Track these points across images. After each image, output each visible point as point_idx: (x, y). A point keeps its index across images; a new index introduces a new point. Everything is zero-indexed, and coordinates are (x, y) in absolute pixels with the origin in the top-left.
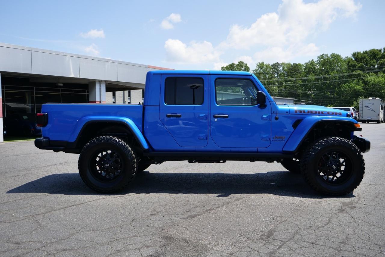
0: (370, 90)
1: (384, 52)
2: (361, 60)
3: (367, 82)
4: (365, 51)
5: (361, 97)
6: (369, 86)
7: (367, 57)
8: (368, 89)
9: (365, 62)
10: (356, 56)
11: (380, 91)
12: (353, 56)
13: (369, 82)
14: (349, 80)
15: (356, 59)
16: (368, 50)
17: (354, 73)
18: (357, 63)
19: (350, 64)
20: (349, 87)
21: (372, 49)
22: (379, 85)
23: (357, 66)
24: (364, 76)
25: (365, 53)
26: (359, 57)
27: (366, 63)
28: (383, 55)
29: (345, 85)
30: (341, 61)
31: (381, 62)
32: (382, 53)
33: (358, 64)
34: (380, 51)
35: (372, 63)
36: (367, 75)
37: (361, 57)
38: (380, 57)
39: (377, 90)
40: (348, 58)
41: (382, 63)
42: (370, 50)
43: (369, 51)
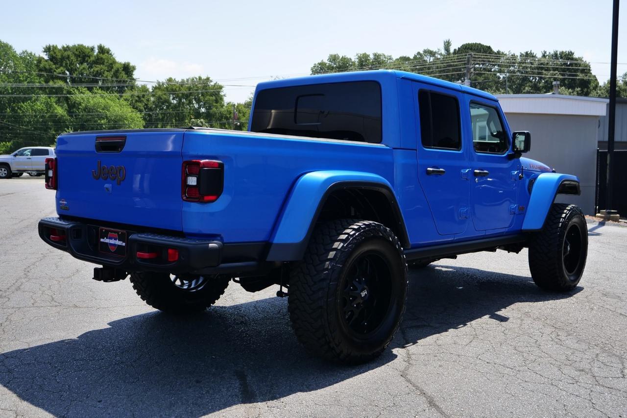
0: (81, 118)
1: (99, 52)
2: (63, 62)
3: (75, 103)
4: (65, 46)
5: (68, 129)
6: (80, 110)
7: (73, 58)
8: (78, 117)
9: (70, 66)
10: (52, 53)
11: (99, 121)
12: (46, 52)
13: (80, 104)
14: (32, 97)
15: (52, 59)
16: (71, 45)
17: (51, 84)
18: (54, 66)
19: (42, 65)
20: (32, 110)
21: (78, 45)
22: (97, 111)
23: (55, 71)
24: (69, 93)
25: (67, 49)
26: (56, 55)
27: (71, 68)
28: (98, 59)
29: (25, 105)
30: (15, 56)
31: (96, 69)
32: (95, 54)
33: (57, 68)
34: (92, 49)
35: (82, 70)
36: (74, 91)
37: (62, 56)
38: (93, 61)
39: (94, 118)
40: (27, 53)
41: (97, 71)
42: (75, 46)
43: (73, 46)
